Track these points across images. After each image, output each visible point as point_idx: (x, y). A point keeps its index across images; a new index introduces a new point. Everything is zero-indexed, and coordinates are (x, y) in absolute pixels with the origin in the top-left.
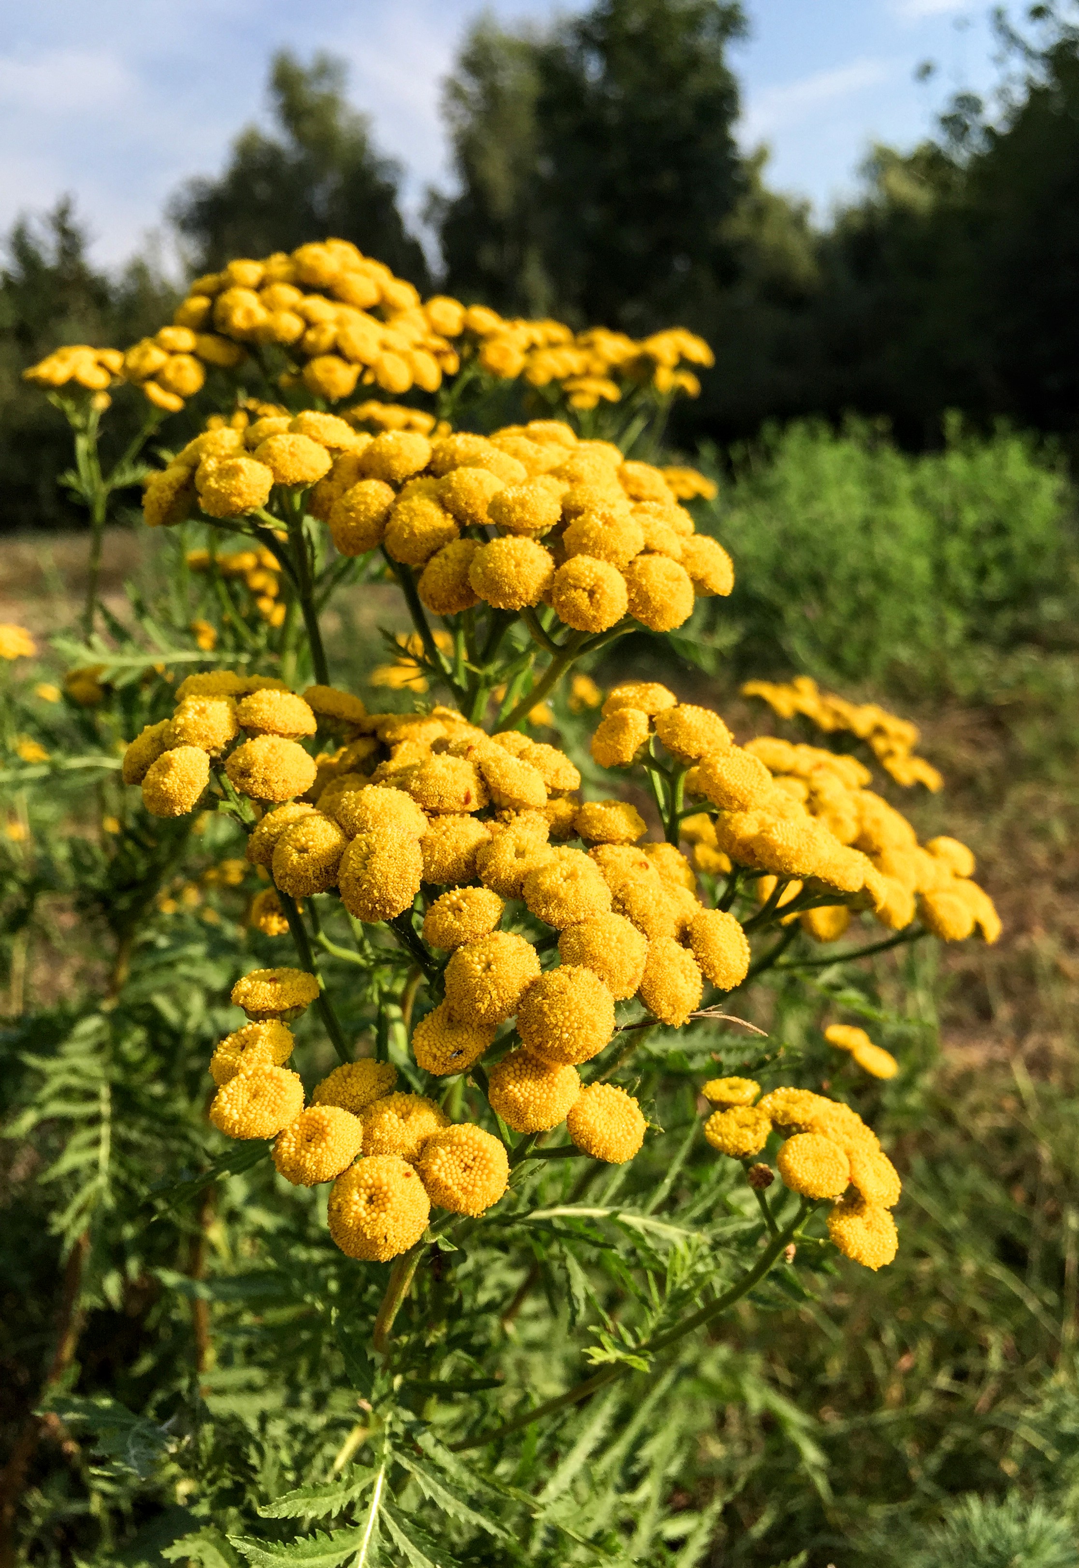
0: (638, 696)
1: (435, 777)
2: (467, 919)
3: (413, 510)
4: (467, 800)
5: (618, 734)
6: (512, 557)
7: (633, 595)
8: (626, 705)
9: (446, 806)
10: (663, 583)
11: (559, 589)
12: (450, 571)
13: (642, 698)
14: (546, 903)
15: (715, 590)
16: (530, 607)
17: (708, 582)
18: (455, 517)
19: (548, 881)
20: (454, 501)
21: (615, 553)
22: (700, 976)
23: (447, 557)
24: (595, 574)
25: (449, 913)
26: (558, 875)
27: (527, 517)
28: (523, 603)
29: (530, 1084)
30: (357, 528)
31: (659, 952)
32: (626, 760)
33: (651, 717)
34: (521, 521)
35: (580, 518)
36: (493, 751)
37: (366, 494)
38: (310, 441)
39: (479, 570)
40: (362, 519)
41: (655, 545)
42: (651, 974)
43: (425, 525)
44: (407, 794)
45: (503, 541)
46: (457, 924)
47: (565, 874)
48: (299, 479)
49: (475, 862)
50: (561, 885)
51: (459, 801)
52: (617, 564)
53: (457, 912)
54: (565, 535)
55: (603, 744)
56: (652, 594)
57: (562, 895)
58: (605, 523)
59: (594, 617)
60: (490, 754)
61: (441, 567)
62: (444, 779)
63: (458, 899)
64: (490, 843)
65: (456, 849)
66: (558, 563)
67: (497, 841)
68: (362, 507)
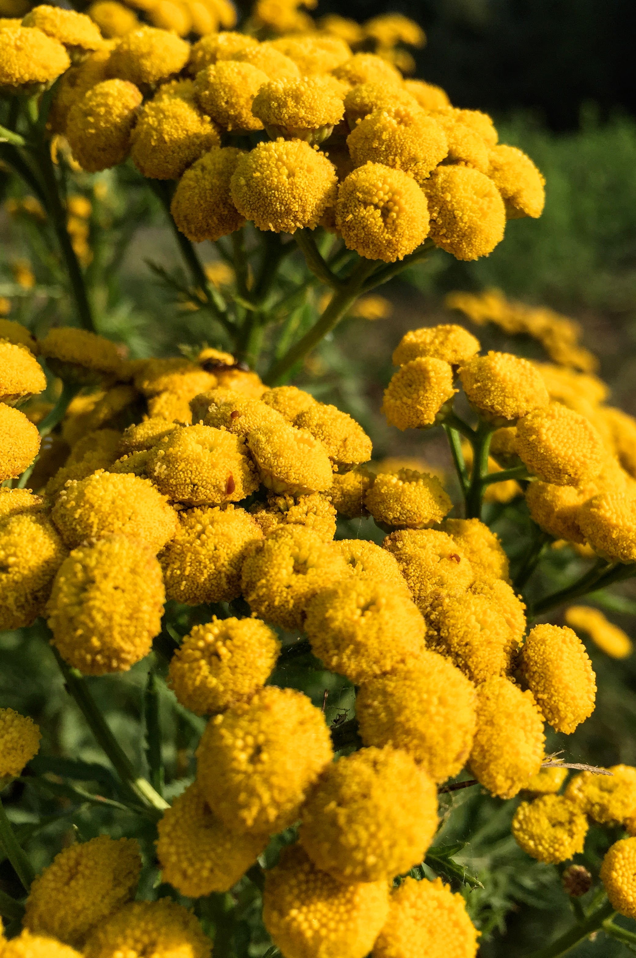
0: (437, 341)
1: (186, 460)
2: (227, 673)
3: (163, 112)
4: (230, 488)
5: (417, 391)
6: (284, 164)
7: (435, 215)
8: (423, 353)
9: (202, 497)
10: (472, 199)
11: (345, 206)
12: (208, 185)
13: (442, 343)
14: (337, 647)
15: (527, 211)
16: (307, 229)
17: (520, 200)
18: (214, 121)
19: (340, 615)
20: (213, 100)
21: (414, 160)
22: (542, 727)
23: (203, 169)
24: (391, 185)
25: (203, 662)
26: (354, 606)
27: (302, 113)
28: (298, 224)
29: (321, 906)
30: (97, 135)
31: (492, 705)
32: (427, 422)
33: (455, 367)
34: (294, 118)
35: (368, 117)
36: (265, 418)
37: (106, 95)
38: (43, 35)
39: (243, 182)
40: (102, 124)
41: (461, 152)
42: (483, 739)
43: (177, 130)
44: (149, 482)
45: (272, 145)
46: (213, 681)
47: (362, 602)
48: (27, 77)
49: (240, 577)
50: (357, 622)
51: (219, 491)
52: (416, 174)
53: (214, 658)
54: (350, 139)
55: (398, 402)
56: (458, 213)
57: (360, 637)
58: (399, 123)
59: (389, 242)
60: (260, 422)
61: (197, 181)
62: (198, 461)
63: (217, 639)
64: (260, 550)
65: (214, 559)
66: (342, 174)
67: (269, 550)
68: (102, 110)
